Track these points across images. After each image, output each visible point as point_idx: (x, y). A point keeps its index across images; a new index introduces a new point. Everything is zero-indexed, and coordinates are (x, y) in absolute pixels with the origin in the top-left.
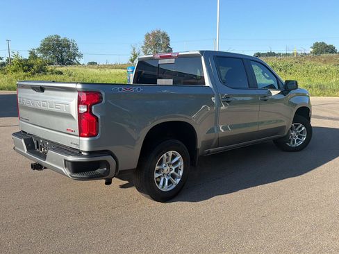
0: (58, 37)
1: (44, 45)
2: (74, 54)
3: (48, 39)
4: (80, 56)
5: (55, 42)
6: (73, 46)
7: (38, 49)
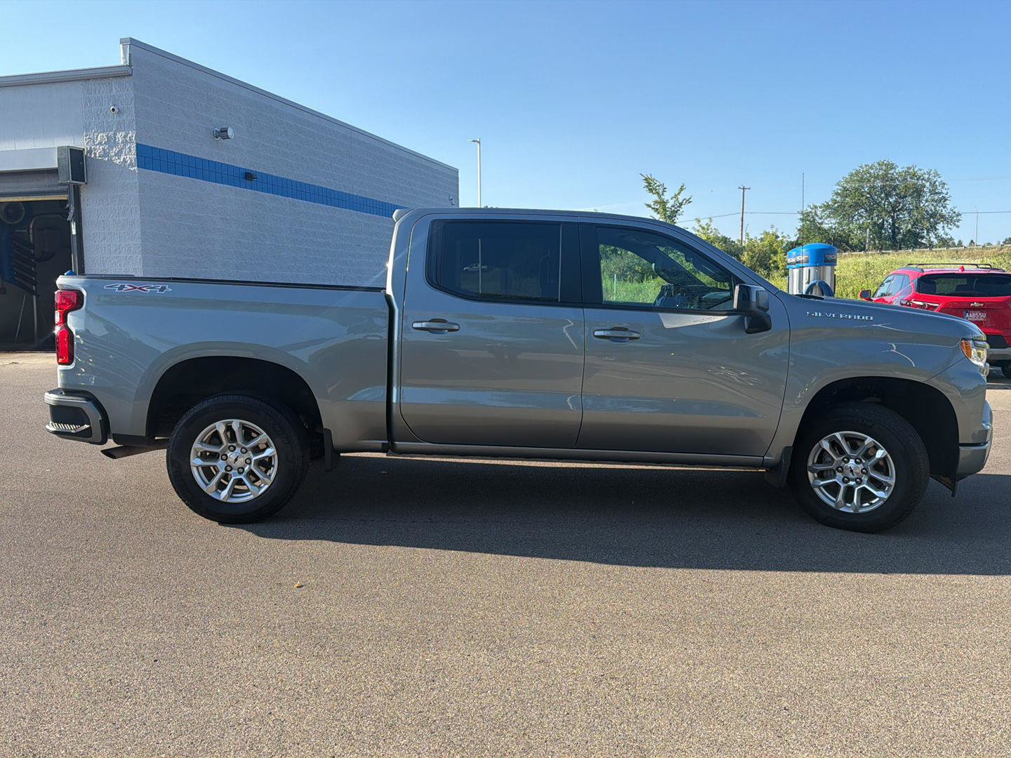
0: (891, 166)
1: (845, 193)
2: (933, 215)
3: (859, 177)
4: (952, 220)
5: (879, 184)
6: (933, 192)
7: (827, 207)
